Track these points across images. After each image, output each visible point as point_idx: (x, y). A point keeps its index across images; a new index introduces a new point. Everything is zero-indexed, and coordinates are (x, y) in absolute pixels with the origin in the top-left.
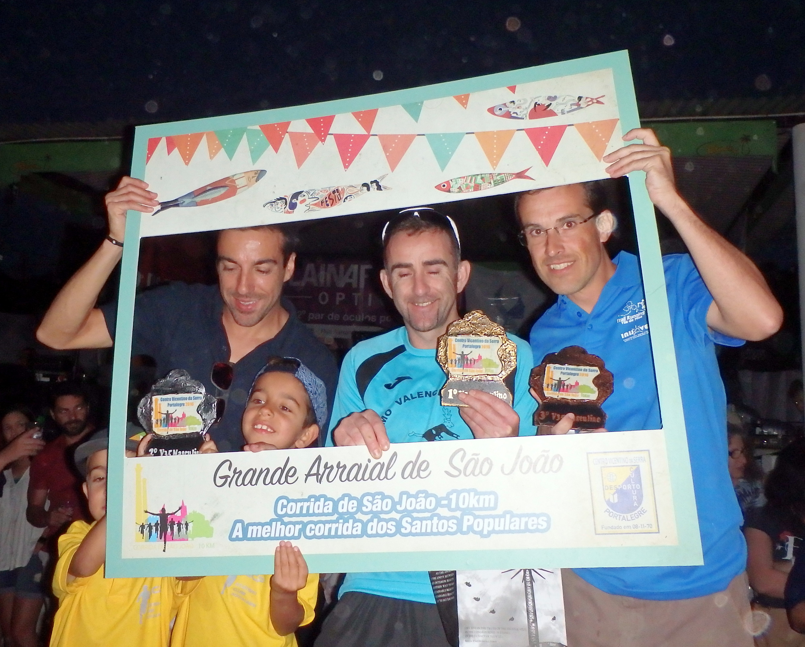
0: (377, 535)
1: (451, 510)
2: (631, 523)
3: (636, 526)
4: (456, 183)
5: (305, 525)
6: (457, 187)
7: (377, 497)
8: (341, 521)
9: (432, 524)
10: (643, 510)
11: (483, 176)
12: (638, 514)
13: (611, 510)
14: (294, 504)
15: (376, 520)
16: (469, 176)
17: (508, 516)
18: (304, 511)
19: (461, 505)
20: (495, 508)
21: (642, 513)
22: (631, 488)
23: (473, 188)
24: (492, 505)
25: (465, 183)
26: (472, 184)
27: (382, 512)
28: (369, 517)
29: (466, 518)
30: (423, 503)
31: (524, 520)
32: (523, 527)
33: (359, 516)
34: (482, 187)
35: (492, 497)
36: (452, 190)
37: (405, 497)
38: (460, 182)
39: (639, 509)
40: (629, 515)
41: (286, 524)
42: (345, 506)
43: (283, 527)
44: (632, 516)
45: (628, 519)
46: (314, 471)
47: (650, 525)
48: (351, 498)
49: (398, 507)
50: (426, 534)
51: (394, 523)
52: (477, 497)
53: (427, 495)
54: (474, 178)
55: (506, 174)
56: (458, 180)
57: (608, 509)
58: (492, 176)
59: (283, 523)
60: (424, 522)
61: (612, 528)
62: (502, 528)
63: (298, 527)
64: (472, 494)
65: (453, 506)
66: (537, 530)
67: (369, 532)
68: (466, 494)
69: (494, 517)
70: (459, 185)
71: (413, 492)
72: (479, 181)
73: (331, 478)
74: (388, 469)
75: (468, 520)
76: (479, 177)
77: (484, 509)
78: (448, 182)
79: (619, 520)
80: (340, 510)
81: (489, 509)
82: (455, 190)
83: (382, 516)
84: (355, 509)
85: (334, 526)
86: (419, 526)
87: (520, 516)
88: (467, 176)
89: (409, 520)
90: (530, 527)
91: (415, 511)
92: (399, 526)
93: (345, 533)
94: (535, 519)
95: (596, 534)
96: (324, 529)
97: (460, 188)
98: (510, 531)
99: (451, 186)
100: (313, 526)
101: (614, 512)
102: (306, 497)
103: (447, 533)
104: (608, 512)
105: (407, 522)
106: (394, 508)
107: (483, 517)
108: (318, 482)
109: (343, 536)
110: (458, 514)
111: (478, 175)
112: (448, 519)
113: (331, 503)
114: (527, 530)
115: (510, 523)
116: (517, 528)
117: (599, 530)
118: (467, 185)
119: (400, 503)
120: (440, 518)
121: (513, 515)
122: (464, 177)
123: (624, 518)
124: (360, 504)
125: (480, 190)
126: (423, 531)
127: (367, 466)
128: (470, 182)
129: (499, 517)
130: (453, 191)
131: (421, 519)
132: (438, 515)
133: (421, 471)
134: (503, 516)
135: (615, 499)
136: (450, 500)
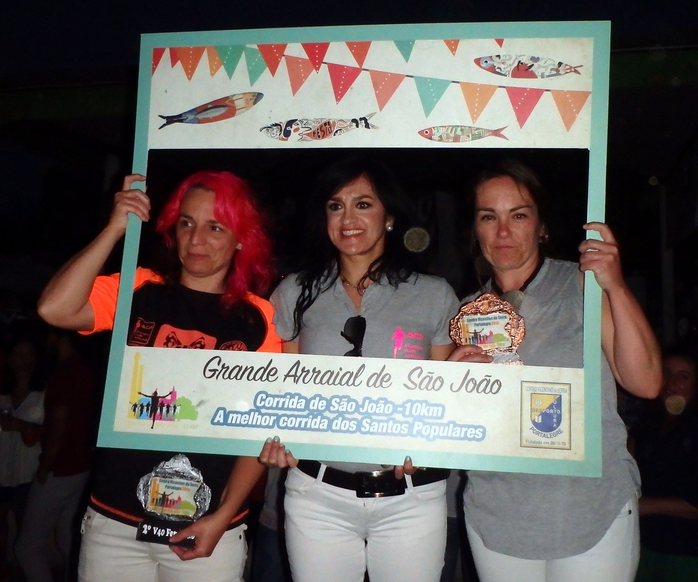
0: (340, 431)
1: (404, 415)
2: (549, 440)
3: (553, 443)
4: (438, 131)
5: (279, 417)
6: (438, 136)
7: (343, 399)
8: (311, 417)
9: (388, 426)
10: (560, 430)
11: (463, 128)
12: (556, 433)
13: (535, 428)
14: (272, 399)
15: (340, 419)
16: (450, 126)
17: (451, 426)
18: (280, 406)
19: (414, 413)
20: (442, 417)
21: (559, 433)
22: (552, 412)
23: (452, 139)
24: (439, 415)
25: (446, 133)
26: (452, 135)
27: (347, 412)
28: (335, 415)
29: (417, 423)
30: (381, 408)
31: (464, 429)
32: (462, 436)
33: (327, 414)
34: (460, 139)
35: (440, 409)
36: (433, 138)
37: (367, 402)
38: (442, 131)
39: (557, 430)
40: (548, 434)
41: (263, 415)
42: (317, 405)
43: (260, 417)
44: (551, 434)
45: (548, 437)
46: (293, 373)
47: (564, 443)
48: (321, 398)
49: (361, 409)
50: (382, 434)
51: (356, 422)
52: (428, 407)
53: (386, 401)
54: (454, 129)
55: (483, 130)
56: (440, 129)
57: (533, 427)
58: (471, 128)
59: (260, 414)
60: (381, 424)
61: (535, 442)
62: (445, 435)
63: (273, 418)
64: (424, 404)
65: (407, 413)
66: (474, 439)
67: (334, 428)
68: (419, 405)
69: (440, 425)
70: (441, 134)
71: (375, 398)
72: (459, 132)
73: (307, 380)
74: (356, 377)
75: (418, 425)
76: (459, 129)
77: (432, 417)
78: (430, 129)
79: (541, 436)
80: (311, 407)
81: (437, 418)
82: (436, 138)
83: (347, 416)
84: (324, 408)
85: (304, 420)
86: (376, 427)
87: (461, 426)
88: (448, 126)
89: (369, 421)
90: (469, 436)
91: (375, 414)
92: (359, 425)
93: (313, 427)
94: (473, 429)
95: (521, 446)
96: (295, 422)
97: (441, 137)
98: (452, 438)
99: (433, 133)
100: (286, 419)
101: (537, 430)
102: (283, 394)
103: (400, 434)
104: (532, 430)
105: (367, 422)
106: (357, 410)
107: (431, 425)
108: (295, 383)
109: (311, 429)
110: (410, 420)
111: (458, 126)
112: (401, 423)
113: (304, 401)
114: (465, 438)
115: (453, 431)
116: (458, 435)
117: (524, 443)
118: (447, 134)
119: (363, 406)
120: (395, 421)
121: (455, 425)
122: (446, 127)
123: (544, 436)
124: (329, 403)
125: (459, 142)
126: (380, 431)
127: (338, 373)
128: (451, 133)
129: (444, 425)
130: (435, 139)
131: (379, 421)
132: (393, 419)
133: (383, 382)
134: (448, 425)
135: (539, 420)
136: (405, 408)
